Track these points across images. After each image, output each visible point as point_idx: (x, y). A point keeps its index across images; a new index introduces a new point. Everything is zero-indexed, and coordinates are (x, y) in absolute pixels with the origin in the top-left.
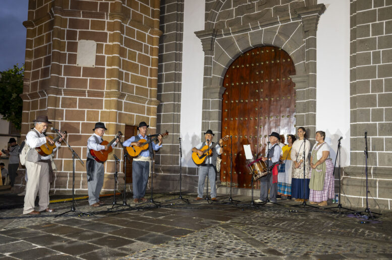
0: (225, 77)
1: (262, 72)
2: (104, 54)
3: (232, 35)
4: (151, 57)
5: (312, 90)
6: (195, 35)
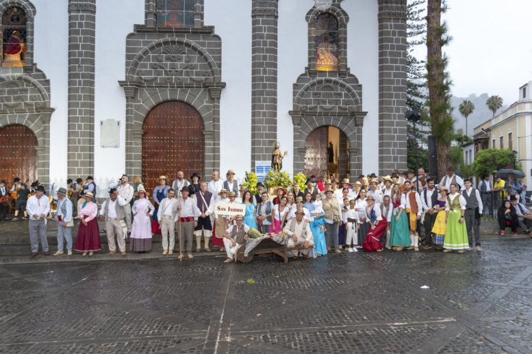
1: (17, 141)
5: (47, 155)
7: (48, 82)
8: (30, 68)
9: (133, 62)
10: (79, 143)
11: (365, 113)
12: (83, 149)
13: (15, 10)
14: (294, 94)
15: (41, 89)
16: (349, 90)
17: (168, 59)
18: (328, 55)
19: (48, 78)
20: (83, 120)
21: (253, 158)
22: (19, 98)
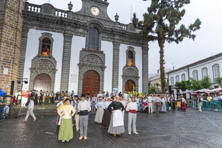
0: (35, 78)
2: (10, 72)
3: (38, 70)
5: (54, 84)
6: (28, 68)
7: (56, 62)
8: (51, 57)
9: (81, 58)
10: (65, 81)
11: (140, 77)
12: (66, 82)
13: (47, 39)
14: (123, 71)
15: (54, 63)
16: (135, 71)
17: (91, 58)
18: (131, 62)
19: (56, 61)
20: (66, 74)
21: (113, 87)
22: (46, 66)
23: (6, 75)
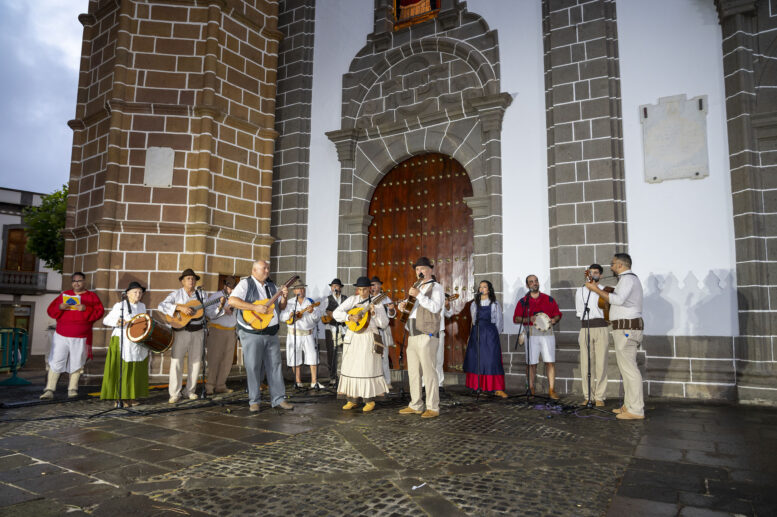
0: (372, 199)
1: (426, 192)
2: (185, 168)
3: (381, 138)
4: (260, 170)
5: (495, 219)
6: (326, 137)
7: (493, 37)
8: (451, 15)
10: (583, 175)
12: (594, 191)
15: (477, 57)
19: (492, 29)
20: (589, 109)
22: (430, 90)
23: (161, 194)
